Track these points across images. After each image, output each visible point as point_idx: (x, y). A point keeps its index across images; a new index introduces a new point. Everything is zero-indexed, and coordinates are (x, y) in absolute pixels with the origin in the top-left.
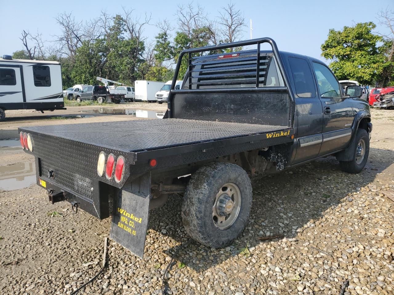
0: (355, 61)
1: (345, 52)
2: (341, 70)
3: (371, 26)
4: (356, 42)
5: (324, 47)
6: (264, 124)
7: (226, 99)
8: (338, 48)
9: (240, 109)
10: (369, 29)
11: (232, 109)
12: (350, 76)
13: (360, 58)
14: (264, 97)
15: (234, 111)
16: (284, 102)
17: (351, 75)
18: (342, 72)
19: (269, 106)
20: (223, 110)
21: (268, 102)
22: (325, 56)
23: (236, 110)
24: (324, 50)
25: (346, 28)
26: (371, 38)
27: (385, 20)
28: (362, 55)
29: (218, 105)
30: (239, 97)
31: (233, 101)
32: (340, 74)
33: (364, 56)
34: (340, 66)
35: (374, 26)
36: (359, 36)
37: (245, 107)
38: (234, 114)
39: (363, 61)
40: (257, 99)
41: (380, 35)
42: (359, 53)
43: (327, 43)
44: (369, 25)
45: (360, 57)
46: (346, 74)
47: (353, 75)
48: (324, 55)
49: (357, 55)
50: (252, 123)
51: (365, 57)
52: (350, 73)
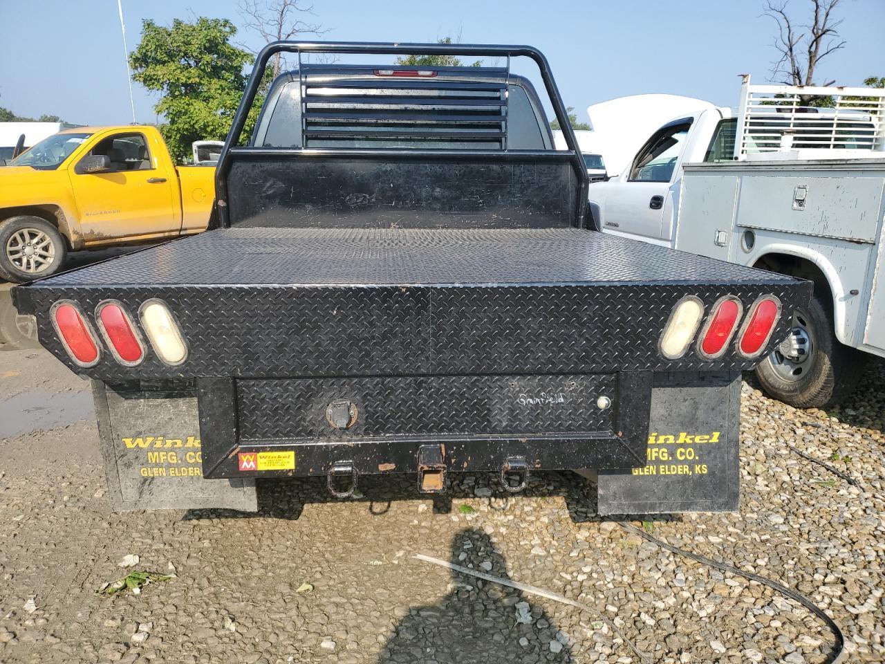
0: (211, 100)
1: (189, 78)
2: (187, 116)
3: (227, 29)
4: (207, 58)
5: (136, 60)
6: (519, 228)
7: (420, 174)
8: (172, 66)
9: (457, 198)
10: (226, 34)
11: (436, 199)
12: (206, 132)
13: (220, 95)
14: (518, 172)
15: (443, 204)
16: (561, 181)
17: (209, 129)
18: (189, 122)
19: (530, 191)
20: (411, 201)
21: (528, 181)
22: (145, 81)
23: (448, 201)
24: (136, 68)
25: (178, 24)
26: (233, 54)
27: (254, 21)
28: (223, 89)
29: (395, 189)
30: (456, 169)
31: (438, 180)
32: (186, 126)
33: (227, 90)
34: (184, 107)
35: (233, 30)
36: (212, 47)
37: (472, 193)
38: (442, 209)
39: (228, 102)
40: (501, 175)
41: (247, 51)
42: (215, 83)
43: (144, 51)
44: (225, 26)
45: (220, 92)
46: (196, 126)
47: (213, 130)
48: (142, 79)
49: (214, 87)
50: (489, 227)
51: (228, 94)
52: (204, 125)
